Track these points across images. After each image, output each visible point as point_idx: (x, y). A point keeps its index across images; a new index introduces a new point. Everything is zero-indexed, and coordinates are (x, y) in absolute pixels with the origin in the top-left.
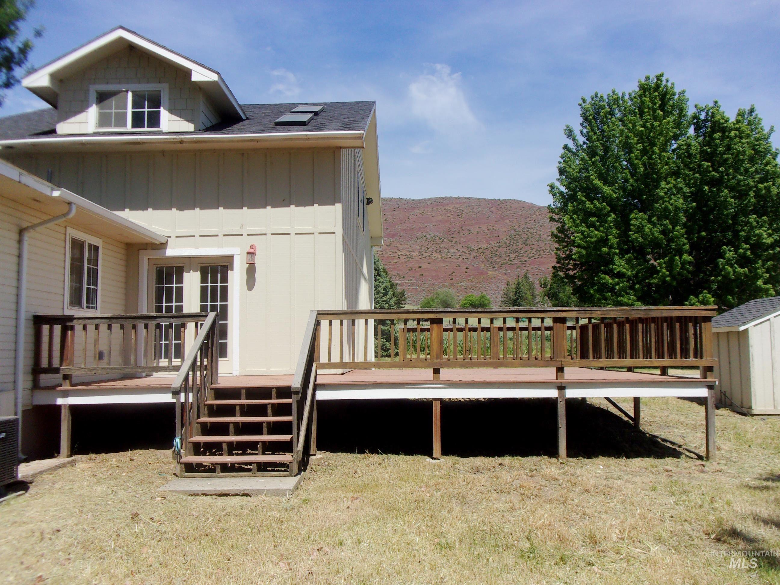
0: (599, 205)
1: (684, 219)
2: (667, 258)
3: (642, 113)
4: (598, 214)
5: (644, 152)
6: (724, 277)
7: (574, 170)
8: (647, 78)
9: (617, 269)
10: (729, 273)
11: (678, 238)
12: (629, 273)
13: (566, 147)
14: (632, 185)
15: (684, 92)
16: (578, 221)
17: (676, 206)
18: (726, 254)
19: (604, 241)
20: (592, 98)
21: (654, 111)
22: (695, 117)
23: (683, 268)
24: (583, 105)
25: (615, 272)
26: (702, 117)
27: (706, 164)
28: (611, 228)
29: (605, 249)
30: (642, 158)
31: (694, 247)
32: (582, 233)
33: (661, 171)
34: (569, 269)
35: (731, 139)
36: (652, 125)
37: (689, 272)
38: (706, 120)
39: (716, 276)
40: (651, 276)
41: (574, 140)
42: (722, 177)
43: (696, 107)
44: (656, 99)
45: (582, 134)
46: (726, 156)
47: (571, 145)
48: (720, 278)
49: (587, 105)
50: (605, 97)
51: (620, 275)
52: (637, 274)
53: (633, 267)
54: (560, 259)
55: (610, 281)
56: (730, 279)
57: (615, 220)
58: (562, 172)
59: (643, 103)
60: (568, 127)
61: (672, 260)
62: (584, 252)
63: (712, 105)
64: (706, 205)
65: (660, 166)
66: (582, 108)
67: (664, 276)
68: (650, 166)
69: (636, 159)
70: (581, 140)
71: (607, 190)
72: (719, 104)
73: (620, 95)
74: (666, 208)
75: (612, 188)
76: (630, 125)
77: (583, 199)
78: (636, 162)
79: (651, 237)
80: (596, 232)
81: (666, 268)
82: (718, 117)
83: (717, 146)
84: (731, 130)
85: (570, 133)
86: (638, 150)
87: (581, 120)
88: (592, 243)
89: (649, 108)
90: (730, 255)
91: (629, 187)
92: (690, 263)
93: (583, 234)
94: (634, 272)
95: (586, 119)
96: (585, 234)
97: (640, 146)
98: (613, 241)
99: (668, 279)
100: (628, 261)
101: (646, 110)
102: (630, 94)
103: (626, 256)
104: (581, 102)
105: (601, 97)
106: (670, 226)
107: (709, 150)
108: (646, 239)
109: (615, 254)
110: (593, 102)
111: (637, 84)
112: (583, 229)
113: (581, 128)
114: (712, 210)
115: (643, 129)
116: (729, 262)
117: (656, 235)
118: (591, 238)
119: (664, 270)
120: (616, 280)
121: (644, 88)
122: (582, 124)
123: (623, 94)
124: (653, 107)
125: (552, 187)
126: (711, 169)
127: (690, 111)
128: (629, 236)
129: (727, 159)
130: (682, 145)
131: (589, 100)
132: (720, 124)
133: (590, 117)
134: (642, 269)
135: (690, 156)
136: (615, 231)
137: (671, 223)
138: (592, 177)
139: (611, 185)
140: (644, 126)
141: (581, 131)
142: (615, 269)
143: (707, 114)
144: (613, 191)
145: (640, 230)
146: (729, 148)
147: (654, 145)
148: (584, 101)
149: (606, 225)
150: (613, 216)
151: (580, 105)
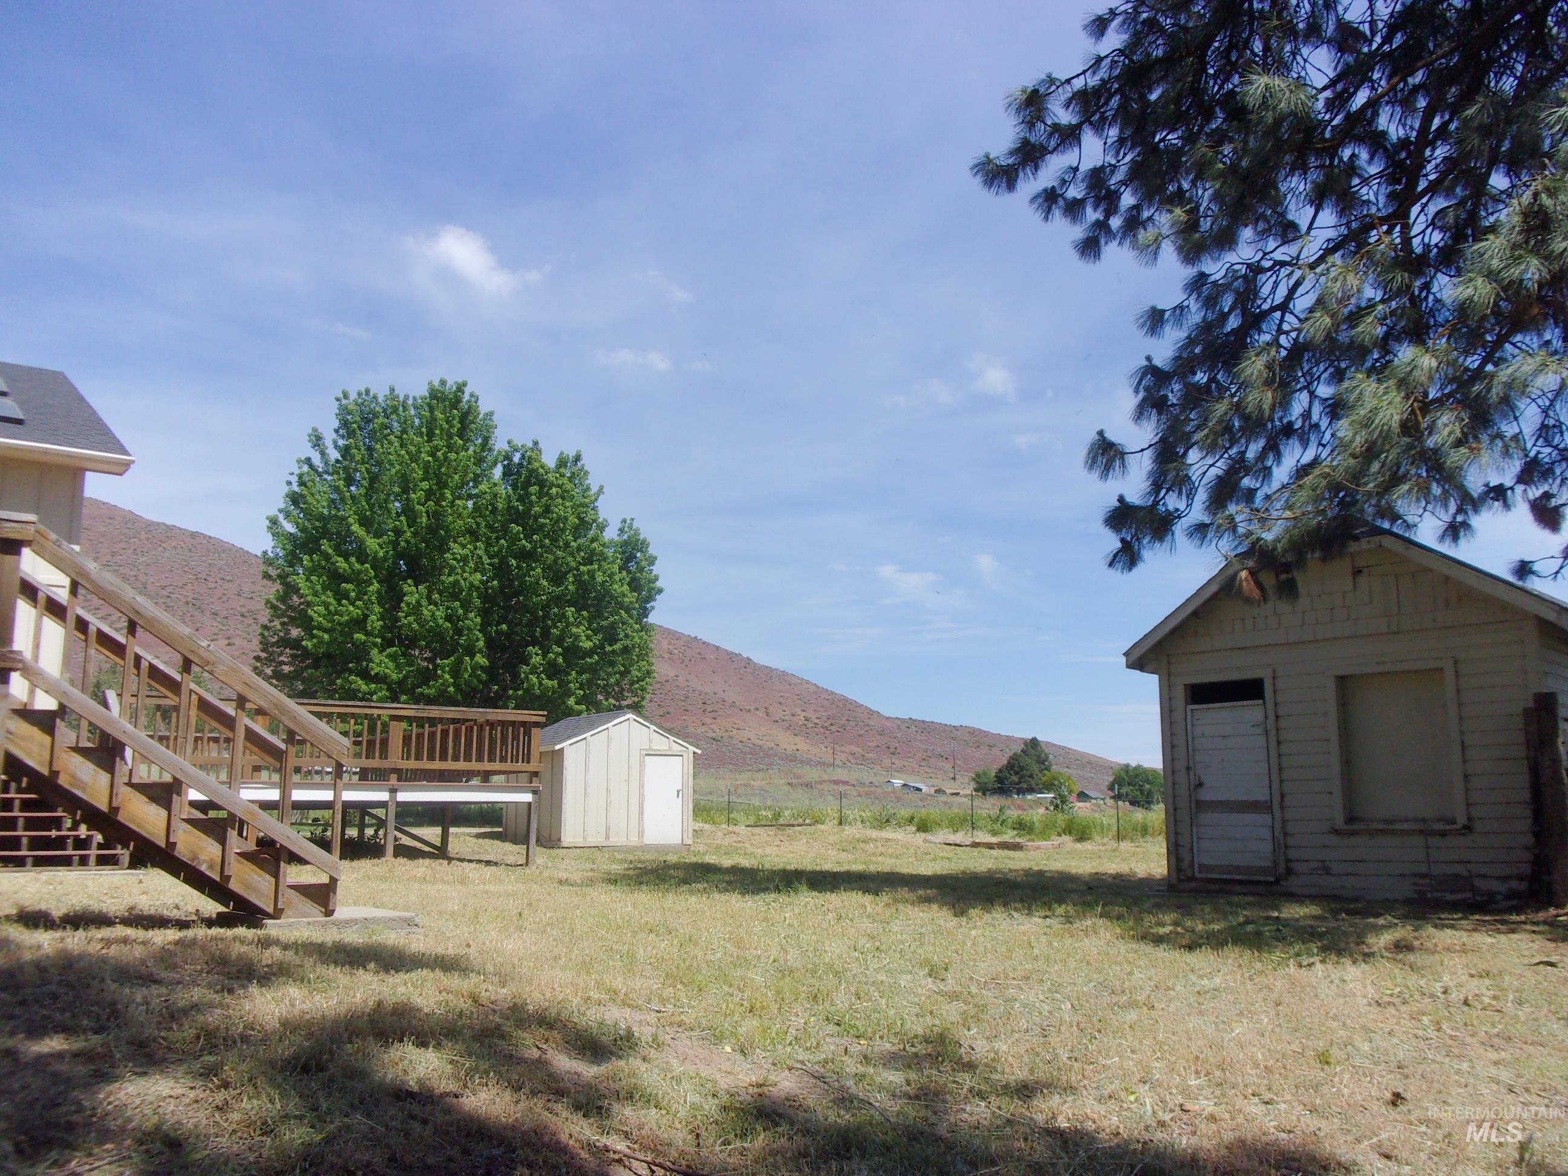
0: (357, 566)
1: (477, 602)
2: (452, 658)
3: (431, 435)
4: (354, 578)
5: (429, 493)
6: (527, 691)
7: (318, 502)
8: (443, 383)
9: (375, 669)
10: (534, 685)
11: (469, 629)
12: (394, 676)
13: (308, 461)
14: (407, 541)
15: (491, 414)
16: (319, 587)
17: (471, 584)
18: (531, 658)
19: (360, 623)
20: (359, 394)
21: (450, 436)
22: (508, 457)
23: (473, 674)
24: (344, 402)
25: (373, 673)
26: (516, 458)
27: (516, 528)
28: (373, 603)
29: (359, 636)
30: (426, 502)
31: (492, 644)
32: (326, 605)
33: (452, 526)
34: (282, 663)
35: (551, 498)
36: (445, 455)
37: (480, 681)
38: (520, 465)
39: (516, 690)
40: (426, 682)
41: (323, 454)
42: (535, 548)
43: (509, 443)
44: (454, 419)
45: (336, 447)
46: (542, 520)
47: (317, 460)
48: (520, 693)
49: (350, 403)
50: (381, 399)
51: (378, 679)
52: (405, 677)
53: (398, 667)
54: (267, 644)
55: (364, 687)
56: (534, 694)
57: (378, 592)
58: (295, 499)
59: (434, 419)
60: (315, 430)
61: (460, 661)
62: (326, 636)
63: (530, 445)
64: (511, 585)
65: (450, 518)
66: (341, 405)
67: (445, 684)
68: (436, 516)
69: (419, 503)
70: (334, 455)
71: (372, 544)
72: (541, 445)
73: (401, 398)
74: (457, 582)
75: (380, 541)
76: (413, 449)
77: (330, 551)
78: (418, 507)
79: (431, 623)
80: (351, 608)
81: (449, 673)
82: (536, 465)
83: (531, 504)
84: (552, 485)
85: (317, 440)
86: (422, 490)
87: (336, 424)
88: (340, 624)
89: (442, 429)
90: (536, 660)
91: (403, 544)
92: (482, 668)
93: (327, 609)
94: (401, 676)
95: (345, 424)
96: (331, 608)
97: (425, 485)
98: (375, 622)
99: (452, 689)
100: (393, 657)
101: (437, 432)
102: (415, 399)
103: (388, 651)
104: (341, 396)
105: (375, 397)
106: (461, 611)
107: (521, 508)
108: (423, 626)
109: (375, 645)
110: (360, 401)
111: (427, 387)
112: (329, 600)
113: (334, 436)
114: (517, 594)
115: (430, 459)
116: (534, 671)
117: (441, 621)
118: (341, 616)
119: (447, 676)
120: (373, 686)
121: (436, 396)
122: (336, 431)
123: (407, 397)
124: (448, 430)
125: (274, 522)
126: (522, 536)
127: (500, 445)
128: (398, 620)
129: (544, 525)
130: (486, 493)
131: (353, 396)
132: (538, 474)
133: (355, 426)
134: (412, 671)
135: (495, 510)
136: (377, 609)
137: (462, 607)
138: (351, 520)
139: (378, 535)
140: (433, 454)
141: (335, 442)
142: (372, 669)
143: (523, 456)
144: (379, 544)
145: (416, 609)
146: (547, 510)
147: (445, 485)
148: (346, 396)
149: (366, 597)
150: (376, 585)
151: (338, 400)
